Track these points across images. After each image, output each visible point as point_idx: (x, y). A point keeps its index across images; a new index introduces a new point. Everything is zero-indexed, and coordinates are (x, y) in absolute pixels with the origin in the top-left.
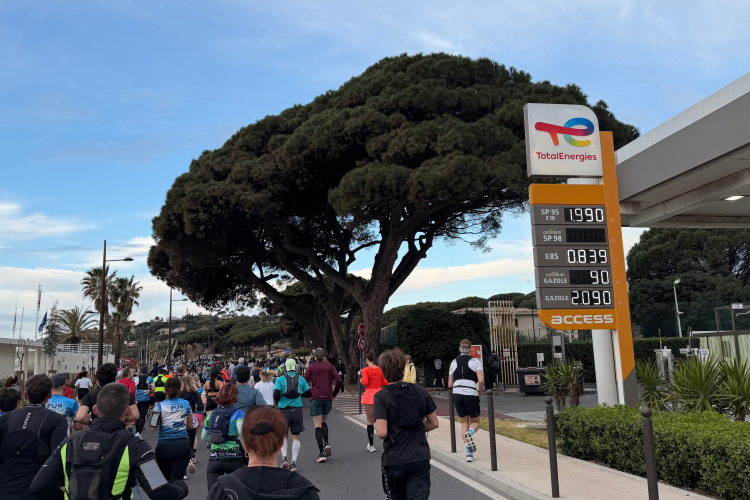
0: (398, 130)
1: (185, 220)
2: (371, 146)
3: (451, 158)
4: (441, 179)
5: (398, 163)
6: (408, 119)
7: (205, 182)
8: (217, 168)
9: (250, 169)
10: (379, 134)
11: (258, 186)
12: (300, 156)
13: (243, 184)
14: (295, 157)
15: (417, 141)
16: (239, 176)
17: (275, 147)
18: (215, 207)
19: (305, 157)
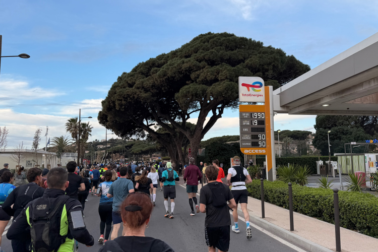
0: (204, 69)
1: (116, 104)
2: (193, 76)
3: (224, 83)
4: (220, 92)
5: (203, 84)
6: (208, 64)
7: (124, 87)
8: (129, 82)
9: (143, 83)
10: (196, 71)
11: (146, 91)
12: (164, 79)
13: (140, 90)
14: (161, 79)
15: (211, 74)
16: (139, 86)
17: (153, 73)
18: (129, 99)
19: (166, 79)
